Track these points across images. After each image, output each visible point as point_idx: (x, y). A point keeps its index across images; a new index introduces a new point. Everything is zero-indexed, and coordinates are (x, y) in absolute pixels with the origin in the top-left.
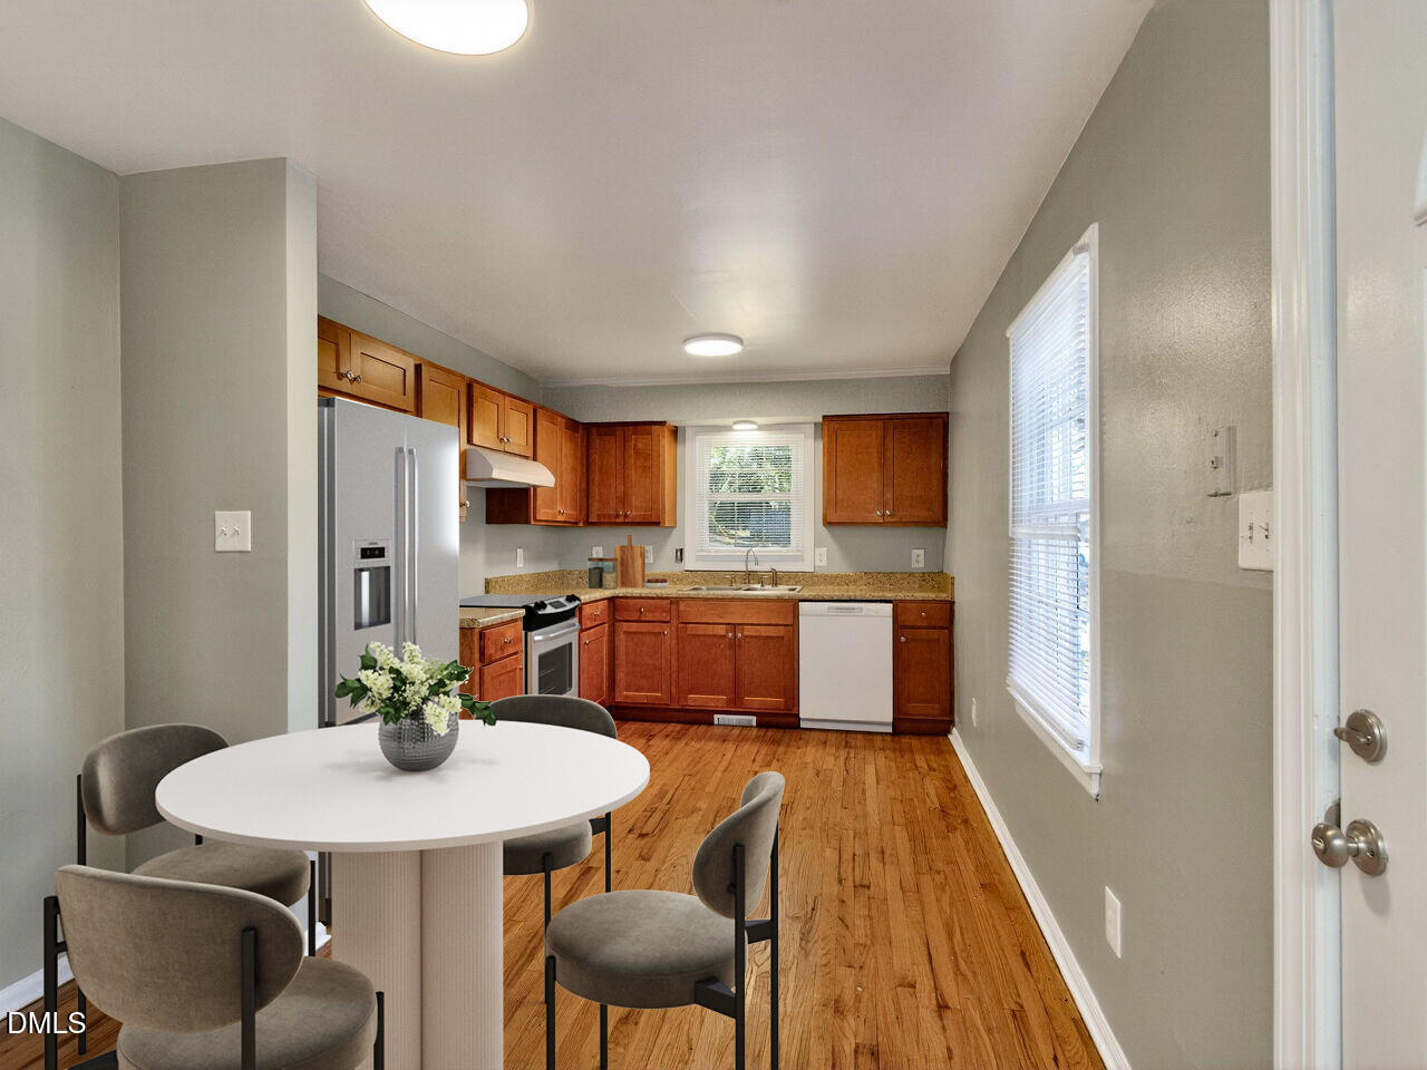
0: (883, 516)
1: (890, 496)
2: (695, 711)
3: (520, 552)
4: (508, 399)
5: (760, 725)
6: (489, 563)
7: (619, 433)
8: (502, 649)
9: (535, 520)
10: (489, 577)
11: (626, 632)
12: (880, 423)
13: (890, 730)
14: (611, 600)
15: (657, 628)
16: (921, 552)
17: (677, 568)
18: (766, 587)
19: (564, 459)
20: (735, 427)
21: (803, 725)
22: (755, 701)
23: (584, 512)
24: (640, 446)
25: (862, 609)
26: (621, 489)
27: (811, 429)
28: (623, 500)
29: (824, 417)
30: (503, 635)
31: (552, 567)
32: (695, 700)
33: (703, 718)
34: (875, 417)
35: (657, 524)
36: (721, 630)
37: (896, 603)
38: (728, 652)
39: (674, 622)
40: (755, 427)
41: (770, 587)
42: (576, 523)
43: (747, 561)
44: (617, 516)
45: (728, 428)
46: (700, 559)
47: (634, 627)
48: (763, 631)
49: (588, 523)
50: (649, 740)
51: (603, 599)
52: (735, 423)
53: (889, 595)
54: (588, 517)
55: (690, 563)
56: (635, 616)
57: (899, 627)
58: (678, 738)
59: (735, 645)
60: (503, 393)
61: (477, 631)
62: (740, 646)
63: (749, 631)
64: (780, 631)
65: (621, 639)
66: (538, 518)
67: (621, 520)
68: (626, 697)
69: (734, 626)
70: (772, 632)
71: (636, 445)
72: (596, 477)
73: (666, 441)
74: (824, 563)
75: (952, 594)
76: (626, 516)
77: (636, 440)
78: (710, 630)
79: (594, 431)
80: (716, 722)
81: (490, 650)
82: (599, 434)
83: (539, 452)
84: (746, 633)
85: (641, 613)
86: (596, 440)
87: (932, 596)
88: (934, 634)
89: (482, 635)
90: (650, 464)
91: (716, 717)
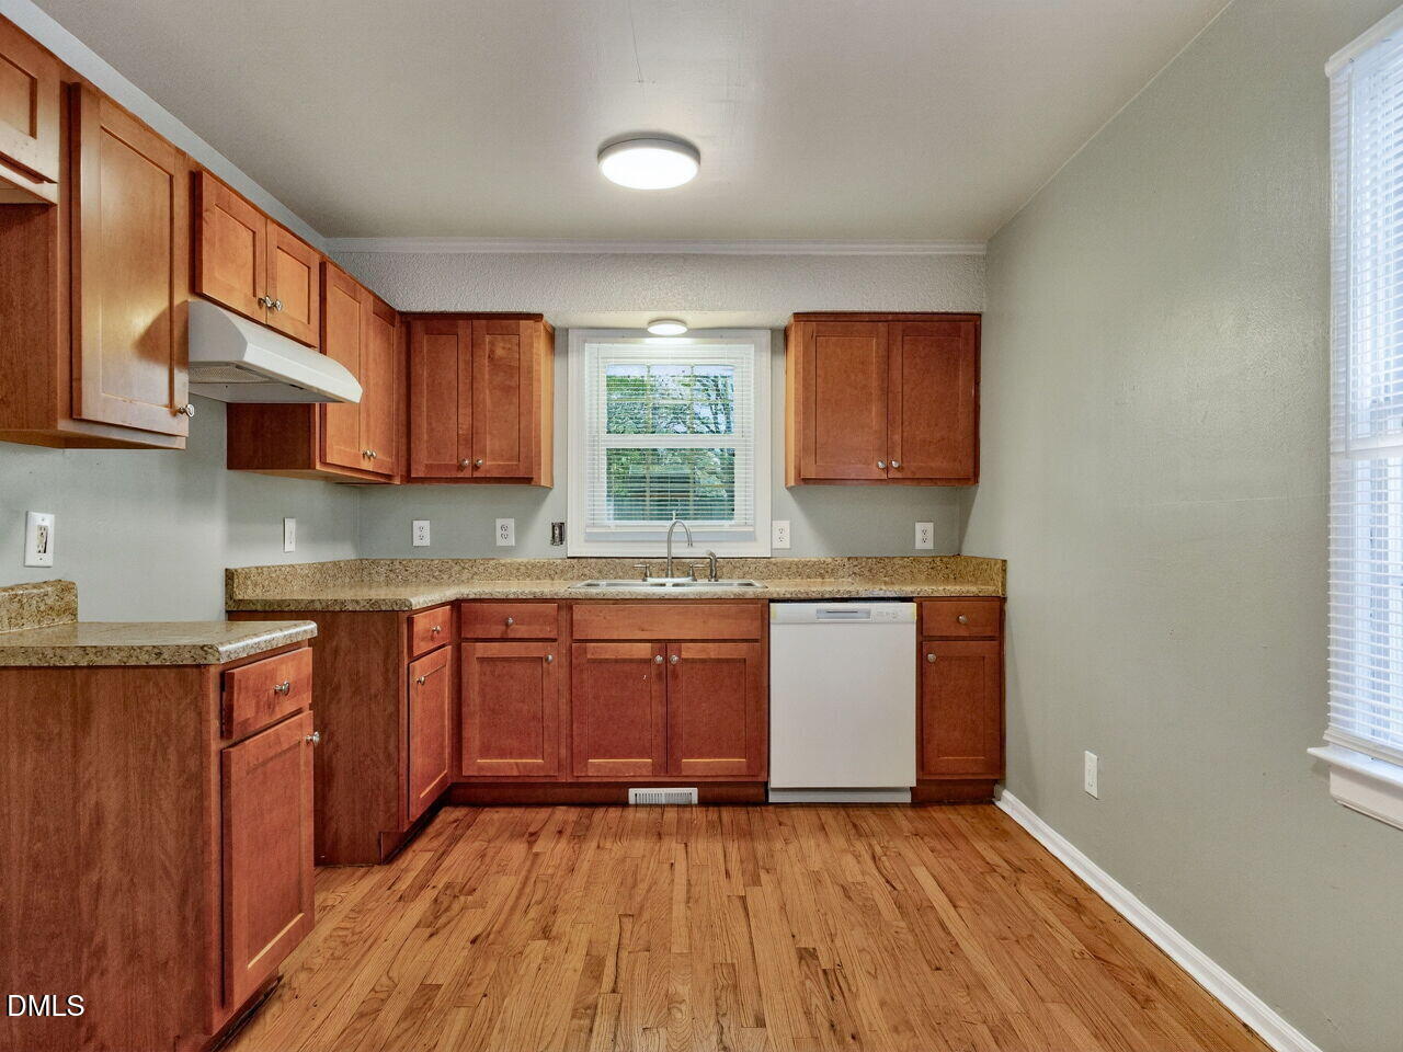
0: (887, 469)
1: (897, 438)
2: (599, 785)
3: (291, 525)
4: (272, 227)
5: (704, 802)
6: (233, 540)
7: (463, 328)
8: (271, 707)
9: (324, 463)
10: (232, 567)
11: (482, 660)
12: (882, 327)
13: (907, 798)
14: (457, 605)
15: (535, 650)
16: (930, 526)
17: (556, 553)
18: (699, 581)
19: (372, 366)
20: (653, 329)
21: (773, 798)
22: (697, 764)
23: (403, 461)
24: (499, 352)
25: (868, 613)
26: (465, 422)
27: (766, 337)
28: (471, 440)
29: (797, 315)
30: (271, 676)
31: (344, 553)
32: (599, 767)
33: (612, 796)
34: (875, 318)
35: (528, 480)
36: (643, 651)
37: (921, 602)
38: (656, 687)
39: (564, 638)
40: (682, 329)
41: (706, 581)
42: (389, 477)
43: (669, 541)
44: (460, 467)
45: (640, 333)
46: (591, 539)
47: (494, 649)
48: (713, 651)
49: (408, 478)
50: (531, 844)
51: (443, 605)
52: (653, 322)
53: (908, 590)
54: (409, 471)
55: (576, 545)
56: (497, 631)
57: (925, 639)
58: (579, 835)
59: (667, 674)
60: (266, 217)
61: (214, 672)
62: (675, 676)
63: (690, 652)
64: (741, 650)
65: (473, 671)
66: (329, 460)
67: (467, 474)
68: (481, 768)
69: (664, 645)
70: (726, 651)
71: (492, 351)
72: (422, 401)
73: (541, 346)
74: (786, 544)
75: (1004, 585)
76: (476, 467)
77: (492, 344)
78: (626, 650)
79: (418, 327)
80: (632, 800)
81: (245, 710)
82: (428, 332)
83: (330, 341)
84: (685, 655)
85: (507, 625)
86: (424, 342)
87: (973, 589)
88: (977, 648)
89: (226, 680)
90: (516, 384)
91: (632, 792)
